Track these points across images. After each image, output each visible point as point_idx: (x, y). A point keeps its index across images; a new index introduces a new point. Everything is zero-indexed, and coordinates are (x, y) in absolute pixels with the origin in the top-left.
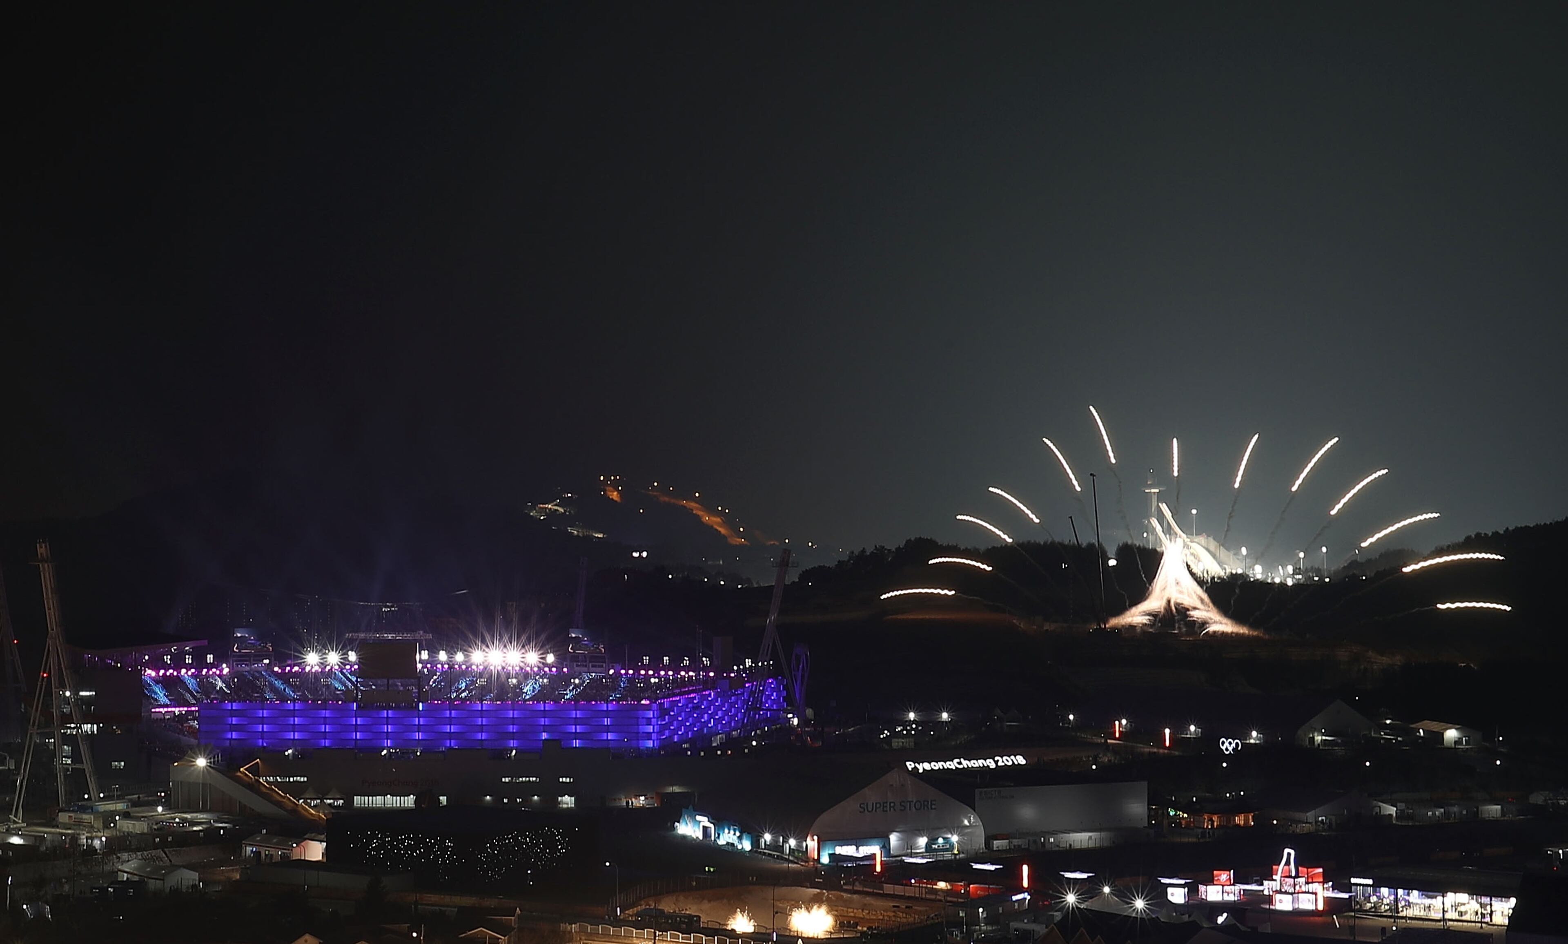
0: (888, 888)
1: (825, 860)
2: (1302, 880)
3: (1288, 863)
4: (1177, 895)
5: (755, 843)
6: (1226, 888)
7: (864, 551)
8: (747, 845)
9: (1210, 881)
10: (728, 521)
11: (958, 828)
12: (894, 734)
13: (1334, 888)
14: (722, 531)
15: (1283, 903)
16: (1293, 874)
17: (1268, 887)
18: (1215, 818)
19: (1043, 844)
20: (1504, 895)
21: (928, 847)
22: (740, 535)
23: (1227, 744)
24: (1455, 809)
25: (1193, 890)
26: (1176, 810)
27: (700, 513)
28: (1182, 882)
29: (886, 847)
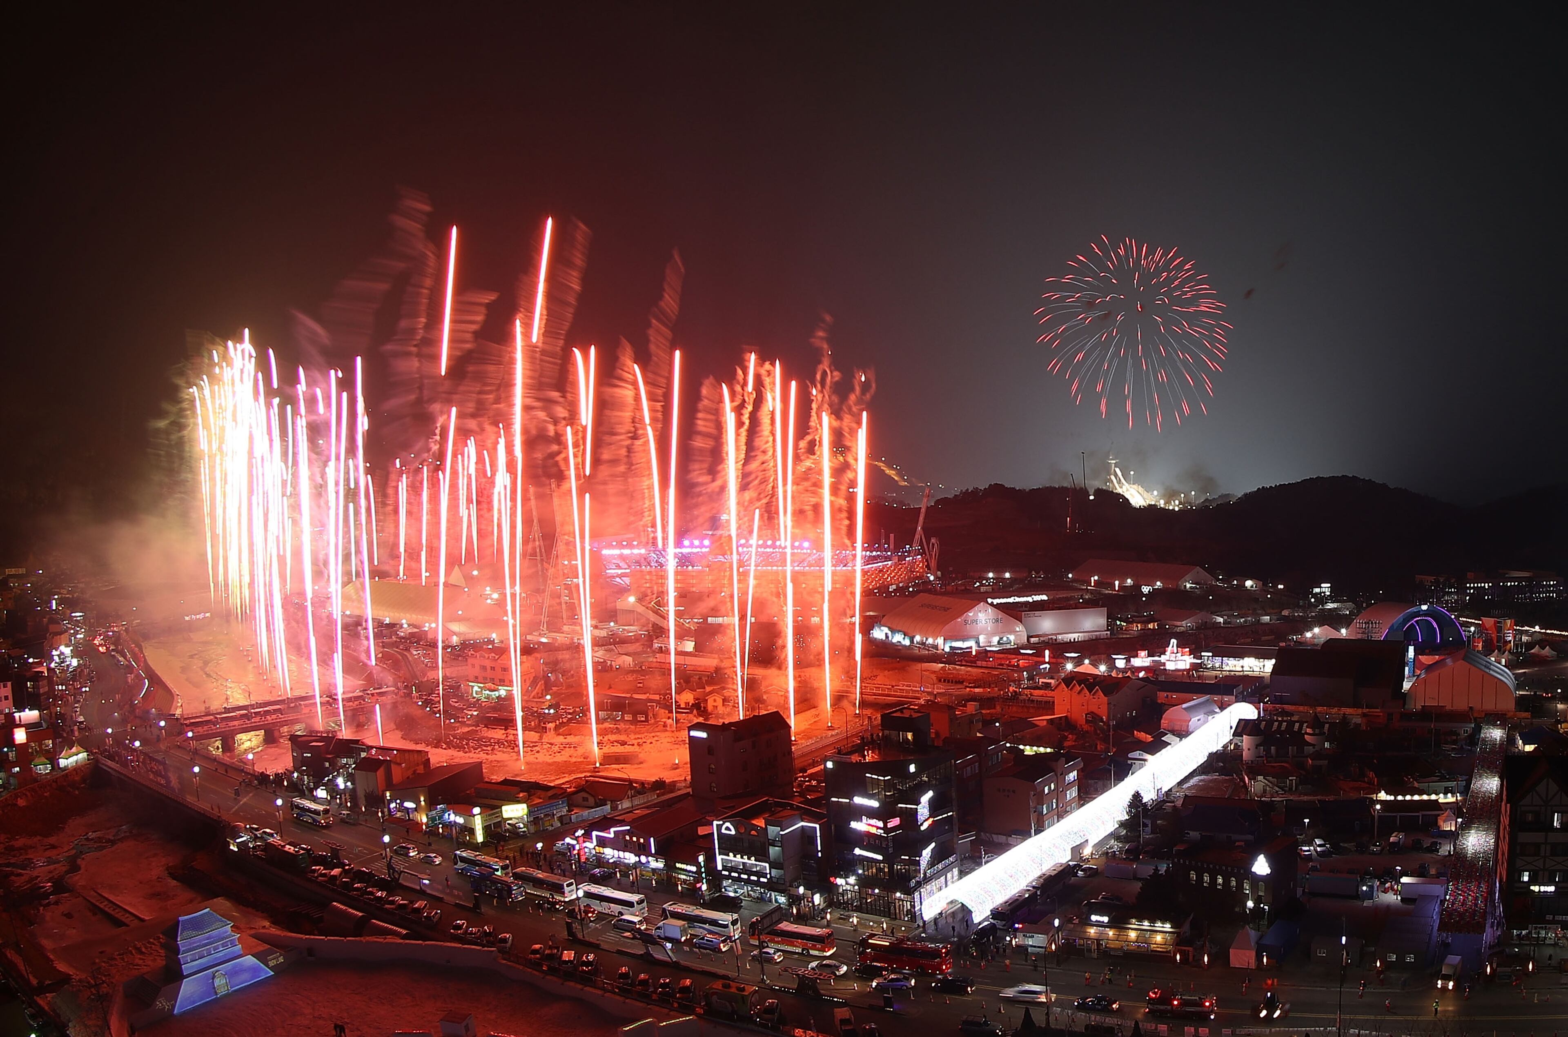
0: (979, 663)
1: (947, 649)
2: (1179, 655)
3: (1173, 647)
4: (1120, 663)
5: (912, 641)
6: (1144, 659)
7: (968, 490)
8: (907, 642)
9: (1136, 656)
10: (899, 473)
11: (1013, 632)
12: (982, 585)
13: (1194, 658)
14: (896, 478)
15: (1170, 666)
16: (1175, 651)
17: (1163, 658)
18: (1139, 625)
19: (1056, 640)
20: (1269, 658)
21: (999, 643)
22: (905, 480)
23: (1145, 589)
24: (1249, 619)
25: (1128, 660)
26: (1120, 621)
27: (884, 469)
28: (1123, 657)
29: (978, 643)
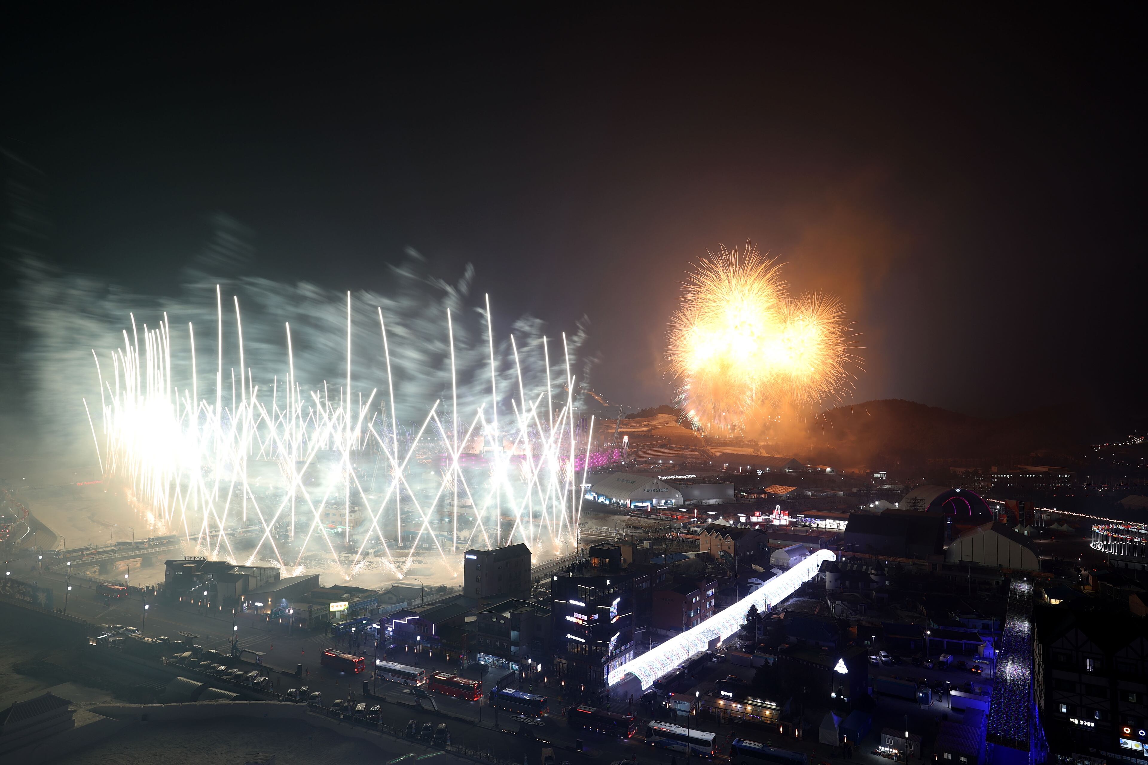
0: (652, 516)
1: (632, 507)
2: (782, 515)
3: (778, 510)
4: (743, 520)
5: (610, 502)
6: (758, 517)
7: (646, 409)
8: (607, 502)
9: (754, 515)
10: (604, 399)
11: (675, 498)
12: (655, 467)
13: (792, 518)
14: (601, 402)
15: (776, 523)
16: (779, 513)
17: (771, 517)
18: (755, 495)
19: (701, 503)
20: (844, 520)
21: (665, 503)
22: (607, 403)
23: (759, 472)
24: (829, 493)
25: (748, 518)
26: (743, 492)
27: (594, 396)
28: (745, 515)
29: (652, 503)
